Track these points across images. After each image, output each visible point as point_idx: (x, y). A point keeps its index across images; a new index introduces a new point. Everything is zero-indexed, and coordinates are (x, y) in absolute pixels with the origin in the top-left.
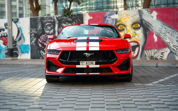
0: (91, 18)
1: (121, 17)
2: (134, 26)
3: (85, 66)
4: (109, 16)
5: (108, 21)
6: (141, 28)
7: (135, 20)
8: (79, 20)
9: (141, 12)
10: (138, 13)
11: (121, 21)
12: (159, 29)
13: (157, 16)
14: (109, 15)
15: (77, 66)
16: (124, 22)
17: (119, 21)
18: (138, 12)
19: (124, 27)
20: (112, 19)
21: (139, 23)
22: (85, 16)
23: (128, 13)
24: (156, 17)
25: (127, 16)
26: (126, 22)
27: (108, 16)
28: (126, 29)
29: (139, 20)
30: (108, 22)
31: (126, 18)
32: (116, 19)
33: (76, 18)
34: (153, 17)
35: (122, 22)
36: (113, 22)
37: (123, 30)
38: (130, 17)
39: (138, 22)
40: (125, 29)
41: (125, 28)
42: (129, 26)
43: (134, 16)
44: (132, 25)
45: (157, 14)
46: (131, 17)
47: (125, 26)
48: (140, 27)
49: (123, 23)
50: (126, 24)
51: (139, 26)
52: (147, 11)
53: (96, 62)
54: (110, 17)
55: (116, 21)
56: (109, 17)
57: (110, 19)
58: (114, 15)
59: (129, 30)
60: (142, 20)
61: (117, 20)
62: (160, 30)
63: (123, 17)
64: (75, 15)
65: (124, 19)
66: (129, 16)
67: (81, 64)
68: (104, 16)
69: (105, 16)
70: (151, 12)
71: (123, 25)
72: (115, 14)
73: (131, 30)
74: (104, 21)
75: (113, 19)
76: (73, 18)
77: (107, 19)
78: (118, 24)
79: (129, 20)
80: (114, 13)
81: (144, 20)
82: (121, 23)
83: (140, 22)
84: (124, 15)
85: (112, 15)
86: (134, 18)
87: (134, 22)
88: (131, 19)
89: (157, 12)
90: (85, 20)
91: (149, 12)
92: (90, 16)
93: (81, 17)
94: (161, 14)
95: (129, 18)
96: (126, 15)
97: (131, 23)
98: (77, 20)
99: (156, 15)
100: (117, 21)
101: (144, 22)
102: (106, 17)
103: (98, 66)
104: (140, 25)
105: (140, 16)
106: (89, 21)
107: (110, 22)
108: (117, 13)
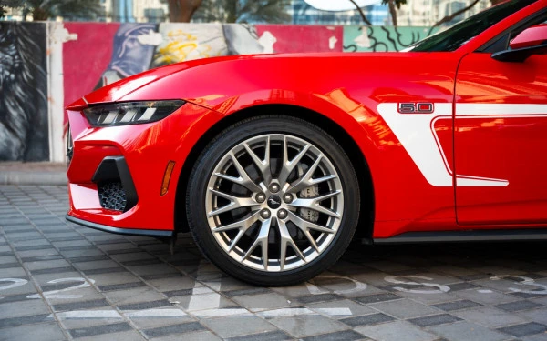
0: (74, 37)
1: (171, 41)
4: (134, 37)
5: (127, 49)
7: (211, 54)
8: (32, 42)
9: (228, 32)
10: (222, 35)
11: (169, 54)
14: (132, 33)
16: (178, 55)
17: (165, 53)
18: (221, 31)
20: (142, 46)
22: (52, 29)
23: (190, 32)
24: (272, 50)
25: (188, 39)
26: (185, 57)
27: (130, 37)
29: (223, 52)
30: (128, 54)
32: (155, 47)
33: (19, 35)
35: (173, 56)
36: (146, 56)
38: (196, 42)
43: (208, 43)
45: (275, 40)
46: (201, 43)
49: (177, 60)
52: (248, 29)
54: (137, 40)
55: (155, 53)
56: (133, 40)
57: (136, 44)
58: (147, 33)
61: (158, 50)
63: (176, 43)
64: (14, 24)
65: (180, 48)
66: (195, 39)
68: (116, 35)
69: (119, 34)
70: (259, 34)
72: (151, 32)
74: (116, 50)
75: (145, 47)
76: (9, 32)
77: (127, 43)
79: (194, 52)
80: (149, 29)
82: (168, 58)
84: (178, 35)
85: (141, 34)
86: (210, 48)
88: (202, 48)
89: (275, 35)
90: (53, 43)
91: (254, 34)
92: (71, 31)
93: (38, 32)
94: (284, 42)
95: (194, 45)
96: (185, 37)
98: (24, 41)
99: (272, 43)
100: (159, 53)
102: (123, 38)
105: (228, 42)
106: (67, 46)
107: (135, 53)
108: (157, 30)
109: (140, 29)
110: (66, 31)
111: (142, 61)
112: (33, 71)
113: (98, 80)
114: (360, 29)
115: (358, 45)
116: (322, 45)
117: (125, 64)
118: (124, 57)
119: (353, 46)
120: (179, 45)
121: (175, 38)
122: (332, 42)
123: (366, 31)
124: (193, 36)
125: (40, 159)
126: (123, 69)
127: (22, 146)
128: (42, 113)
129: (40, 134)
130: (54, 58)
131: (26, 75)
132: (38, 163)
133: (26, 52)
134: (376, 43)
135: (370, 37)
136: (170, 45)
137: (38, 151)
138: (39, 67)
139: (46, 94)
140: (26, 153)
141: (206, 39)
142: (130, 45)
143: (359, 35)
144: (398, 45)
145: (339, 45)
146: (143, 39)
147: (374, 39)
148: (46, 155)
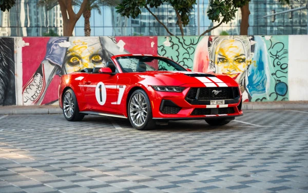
0: (28, 44)
1: (75, 45)
2: (93, 59)
3: (215, 106)
5: (53, 50)
6: (104, 62)
7: (94, 51)
8: (7, 47)
9: (102, 40)
10: (99, 42)
11: (74, 51)
12: (127, 64)
13: (125, 47)
14: (56, 42)
15: (208, 106)
16: (78, 52)
17: (72, 51)
18: (99, 40)
19: (78, 59)
20: (61, 48)
21: (100, 55)
22: (17, 41)
23: (84, 41)
24: (123, 49)
25: (83, 44)
26: (82, 53)
28: (82, 62)
29: (100, 50)
30: (54, 52)
31: (81, 47)
32: (67, 48)
33: (1, 44)
34: (119, 48)
37: (78, 63)
38: (87, 46)
39: (99, 53)
40: (80, 63)
41: (80, 61)
42: (86, 58)
43: (93, 46)
44: (91, 57)
45: (125, 44)
46: (89, 46)
47: (80, 58)
48: (102, 60)
49: (78, 55)
50: (82, 56)
51: (100, 58)
52: (112, 39)
53: (225, 101)
54: (58, 45)
55: (67, 51)
56: (56, 45)
57: (58, 47)
58: (63, 42)
59: (86, 64)
60: (104, 51)
61: (68, 49)
62: (129, 65)
63: (77, 46)
65: (79, 48)
66: (86, 44)
67: (211, 103)
68: (48, 44)
69: (50, 43)
70: (117, 42)
71: (77, 56)
72: (65, 41)
73: (89, 64)
74: (48, 50)
75: (62, 48)
77: (53, 47)
78: (69, 55)
79: (86, 51)
80: (64, 40)
81: (107, 51)
82: (73, 53)
83: (102, 53)
84: (78, 42)
85: (60, 42)
86: (93, 49)
87: (94, 53)
88: (90, 48)
89: (124, 42)
90: (17, 48)
91: (114, 41)
92: (26, 42)
93: (10, 42)
94: (129, 45)
95: (86, 47)
96: (81, 43)
97: (89, 54)
98: (3, 47)
99: (123, 46)
100: (69, 51)
101: (107, 54)
102: (51, 44)
103: (227, 106)
104: (102, 57)
105: (102, 45)
106: (24, 49)
107: (57, 51)
108: (68, 40)
109: (60, 40)
110: (24, 42)
111: (60, 55)
112: (8, 61)
113: (40, 65)
114: (166, 38)
115: (165, 45)
116: (148, 46)
117: (52, 57)
118: (52, 53)
119: (162, 46)
120: (79, 47)
121: (77, 44)
122: (152, 44)
123: (168, 39)
124: (85, 43)
125: (11, 104)
126: (51, 59)
127: (2, 98)
128: (12, 81)
129: (11, 92)
130: (18, 55)
131: (4, 63)
132: (10, 106)
133: (4, 52)
134: (173, 44)
135: (170, 41)
136: (74, 47)
137: (10, 100)
138: (10, 59)
139: (14, 72)
140: (4, 101)
141: (92, 44)
142: (55, 48)
143: (165, 41)
144: (184, 45)
145: (156, 45)
146: (61, 45)
147: (172, 42)
148: (14, 102)
